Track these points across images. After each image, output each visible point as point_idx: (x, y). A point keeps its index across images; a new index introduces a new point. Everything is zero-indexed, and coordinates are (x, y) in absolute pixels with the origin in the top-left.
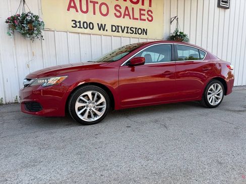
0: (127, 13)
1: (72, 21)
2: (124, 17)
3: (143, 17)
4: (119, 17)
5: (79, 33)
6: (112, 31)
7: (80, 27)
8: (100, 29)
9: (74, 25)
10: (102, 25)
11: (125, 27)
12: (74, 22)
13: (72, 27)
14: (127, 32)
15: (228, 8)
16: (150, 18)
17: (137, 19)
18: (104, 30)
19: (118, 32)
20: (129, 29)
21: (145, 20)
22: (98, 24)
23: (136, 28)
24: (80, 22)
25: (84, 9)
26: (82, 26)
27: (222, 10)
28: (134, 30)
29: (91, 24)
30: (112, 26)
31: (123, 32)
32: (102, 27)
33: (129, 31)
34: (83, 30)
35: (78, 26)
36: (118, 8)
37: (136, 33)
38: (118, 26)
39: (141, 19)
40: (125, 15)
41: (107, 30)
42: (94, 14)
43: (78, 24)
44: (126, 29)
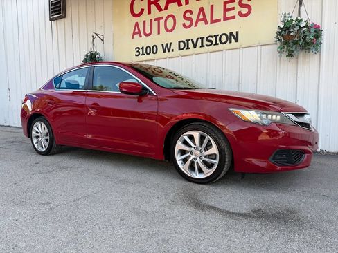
0: (201, 17)
1: (136, 48)
2: (196, 25)
3: (229, 14)
4: (189, 27)
6: (180, 49)
7: (143, 54)
8: (164, 51)
9: (138, 53)
10: (167, 44)
11: (198, 39)
12: (137, 50)
13: (136, 55)
14: (202, 46)
16: (245, 11)
17: (218, 20)
18: (169, 51)
19: (188, 48)
20: (204, 40)
21: (233, 17)
22: (163, 45)
23: (216, 36)
25: (148, 31)
26: (145, 52)
28: (213, 39)
29: (155, 48)
30: (180, 42)
31: (195, 46)
32: (167, 48)
33: (205, 42)
34: (146, 57)
35: (141, 53)
36: (188, 15)
37: (216, 44)
38: (188, 41)
39: (226, 18)
40: (198, 20)
41: (173, 50)
42: (159, 33)
43: (141, 51)
44: (200, 41)
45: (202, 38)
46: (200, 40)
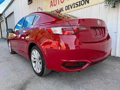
6: (66, 10)
10: (61, 8)
11: (72, 4)
14: (74, 7)
19: (69, 9)
20: (75, 4)
23: (79, 2)
25: (55, 4)
28: (78, 4)
29: (57, 10)
30: (66, 7)
31: (71, 8)
37: (80, 6)
38: (69, 6)
41: (63, 11)
44: (73, 5)
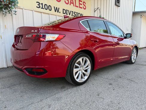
0: (72, 2)
1: (37, 2)
2: (70, 5)
3: (81, 6)
4: (67, 4)
5: (41, 12)
6: (63, 13)
7: (42, 8)
8: (55, 11)
9: (38, 6)
10: (57, 8)
11: (71, 11)
12: (38, 4)
13: (37, 7)
15: (119, 6)
16: (85, 7)
17: (78, 7)
18: (58, 12)
19: (67, 14)
20: (73, 13)
21: (82, 8)
22: (54, 7)
24: (42, 4)
26: (44, 7)
27: (117, 7)
28: (76, 14)
29: (50, 7)
30: (63, 9)
31: (70, 14)
32: (57, 10)
33: (73, 14)
34: (44, 11)
35: (41, 7)
37: (77, 16)
38: (67, 10)
41: (60, 12)
43: (41, 5)
45: (72, 12)
46: (71, 12)
